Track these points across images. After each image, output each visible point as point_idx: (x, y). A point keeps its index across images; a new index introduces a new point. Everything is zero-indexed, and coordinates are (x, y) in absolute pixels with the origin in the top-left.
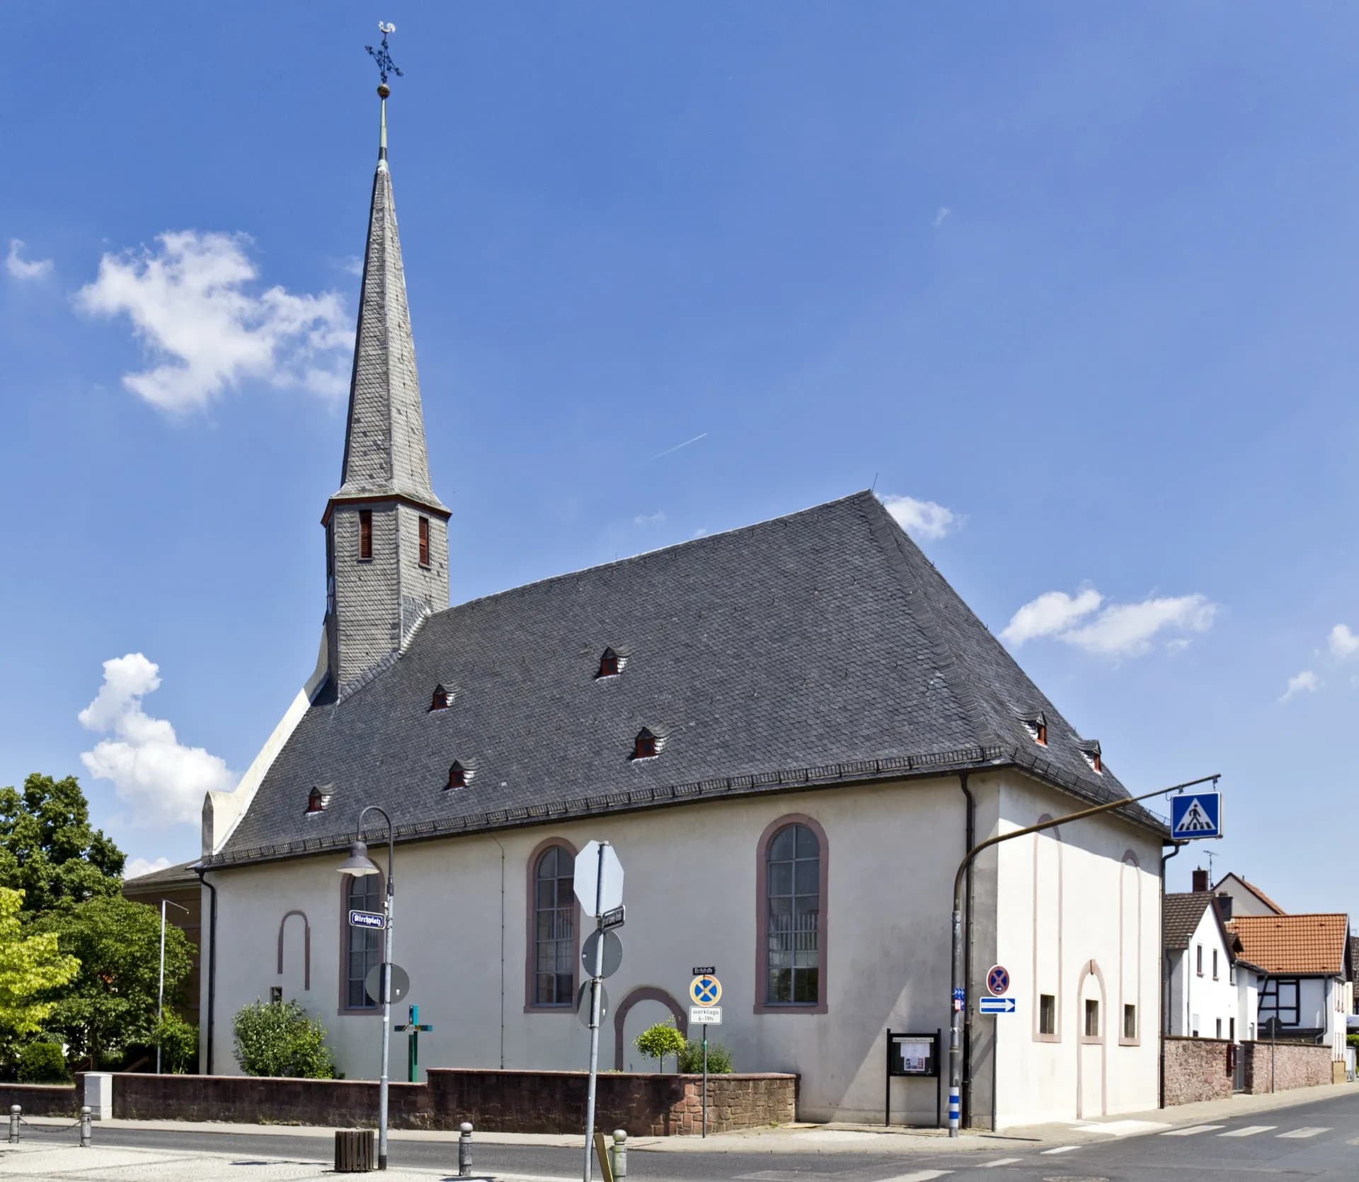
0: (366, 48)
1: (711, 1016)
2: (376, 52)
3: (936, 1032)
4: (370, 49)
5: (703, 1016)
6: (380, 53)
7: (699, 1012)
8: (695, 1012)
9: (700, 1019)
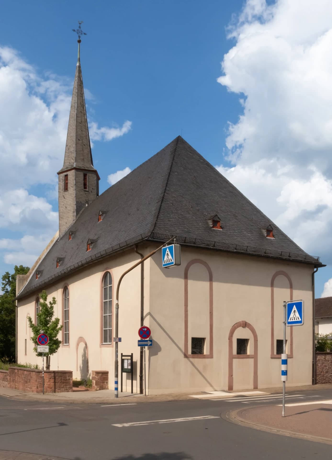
0: (73, 30)
1: (45, 349)
2: (77, 31)
3: (131, 354)
4: (74, 30)
5: (42, 349)
6: (78, 30)
7: (40, 348)
8: (39, 348)
9: (41, 350)
